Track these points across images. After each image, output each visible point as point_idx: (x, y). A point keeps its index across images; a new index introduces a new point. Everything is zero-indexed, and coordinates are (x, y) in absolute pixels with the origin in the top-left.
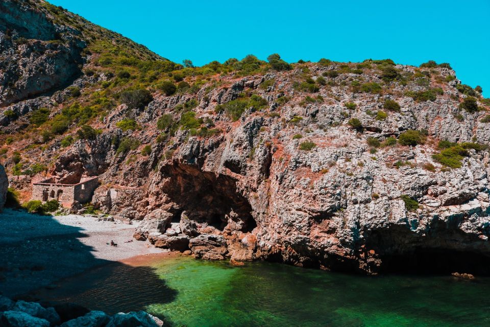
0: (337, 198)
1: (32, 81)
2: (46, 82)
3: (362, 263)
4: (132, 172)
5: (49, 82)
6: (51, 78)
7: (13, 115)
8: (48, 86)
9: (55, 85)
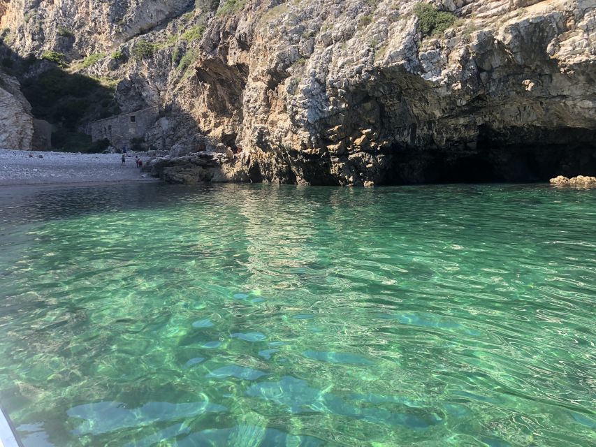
0: (291, 39)
1: (141, 11)
2: (158, 12)
3: (334, 163)
4: (182, 92)
5: (161, 11)
6: (163, 5)
7: (120, 56)
8: (162, 17)
9: (170, 13)
